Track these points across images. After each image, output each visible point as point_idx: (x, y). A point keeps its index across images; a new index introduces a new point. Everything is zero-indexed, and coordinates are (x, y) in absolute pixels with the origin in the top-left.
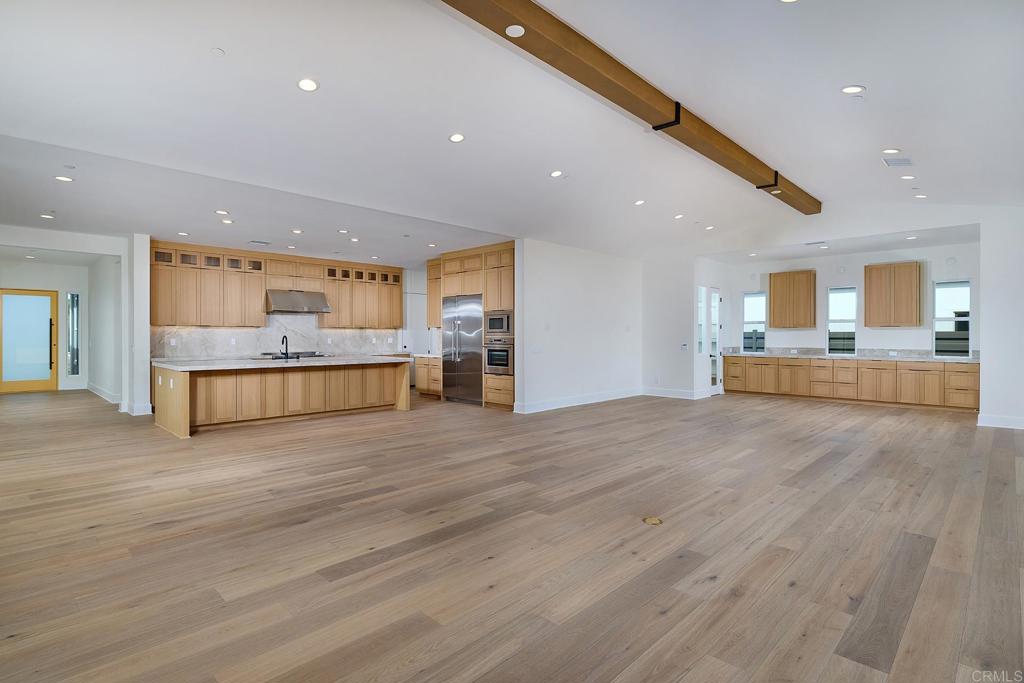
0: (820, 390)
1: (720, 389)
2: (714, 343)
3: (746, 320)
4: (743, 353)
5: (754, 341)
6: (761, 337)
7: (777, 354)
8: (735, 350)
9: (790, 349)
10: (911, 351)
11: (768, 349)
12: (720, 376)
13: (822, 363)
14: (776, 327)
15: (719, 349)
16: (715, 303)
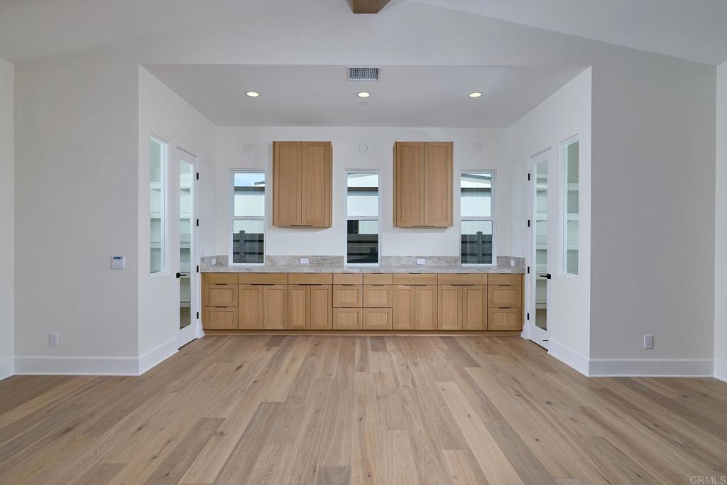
0: (345, 320)
1: (196, 329)
2: (185, 252)
3: (237, 213)
4: (232, 266)
5: (249, 246)
6: (260, 239)
7: (281, 267)
8: (221, 261)
9: (299, 258)
10: (439, 258)
11: (269, 257)
12: (196, 307)
13: (348, 280)
14: (280, 227)
15: (195, 260)
16: (187, 180)
